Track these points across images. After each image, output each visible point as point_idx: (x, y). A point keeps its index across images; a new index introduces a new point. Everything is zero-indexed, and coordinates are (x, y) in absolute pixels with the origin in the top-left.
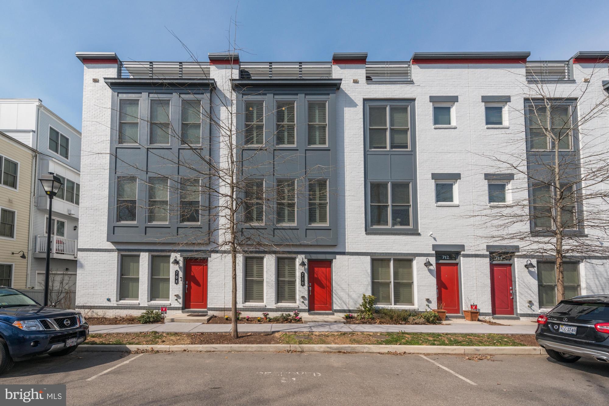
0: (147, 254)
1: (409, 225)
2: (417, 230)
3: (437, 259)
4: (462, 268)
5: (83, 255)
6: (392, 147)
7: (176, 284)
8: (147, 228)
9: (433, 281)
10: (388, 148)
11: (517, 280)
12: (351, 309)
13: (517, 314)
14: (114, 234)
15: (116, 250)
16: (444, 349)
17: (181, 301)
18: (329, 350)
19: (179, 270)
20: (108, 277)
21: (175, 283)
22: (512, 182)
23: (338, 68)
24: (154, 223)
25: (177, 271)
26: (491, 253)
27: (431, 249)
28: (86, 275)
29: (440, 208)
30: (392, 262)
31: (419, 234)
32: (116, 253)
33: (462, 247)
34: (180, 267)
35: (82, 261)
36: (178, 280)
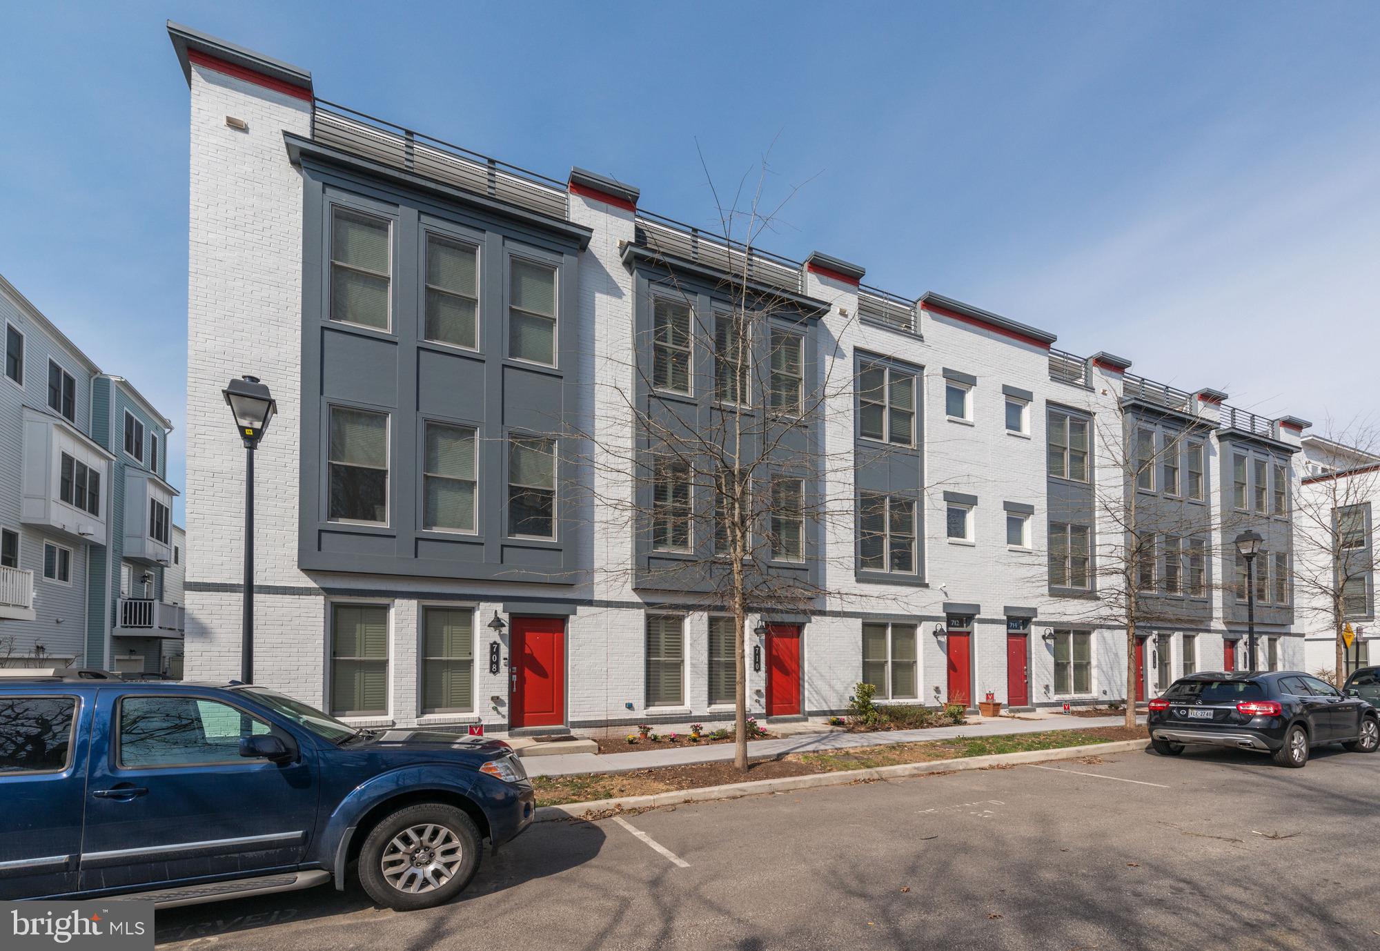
0: (414, 603)
1: (910, 569)
2: (923, 578)
3: (949, 625)
4: (976, 640)
5: (204, 602)
6: (892, 439)
7: (494, 673)
8: (420, 542)
9: (942, 659)
10: (886, 440)
11: (1033, 656)
12: (833, 708)
13: (1032, 704)
14: (319, 549)
15: (321, 591)
16: (1048, 754)
17: (505, 710)
18: (916, 772)
19: (499, 641)
20: (296, 659)
21: (491, 671)
22: (1031, 516)
23: (817, 280)
24: (436, 530)
25: (495, 643)
26: (1009, 618)
27: (941, 609)
28: (217, 654)
29: (953, 547)
30: (890, 628)
31: (927, 586)
32: (320, 600)
33: (977, 608)
34: (502, 636)
35: (201, 617)
36: (497, 663)
